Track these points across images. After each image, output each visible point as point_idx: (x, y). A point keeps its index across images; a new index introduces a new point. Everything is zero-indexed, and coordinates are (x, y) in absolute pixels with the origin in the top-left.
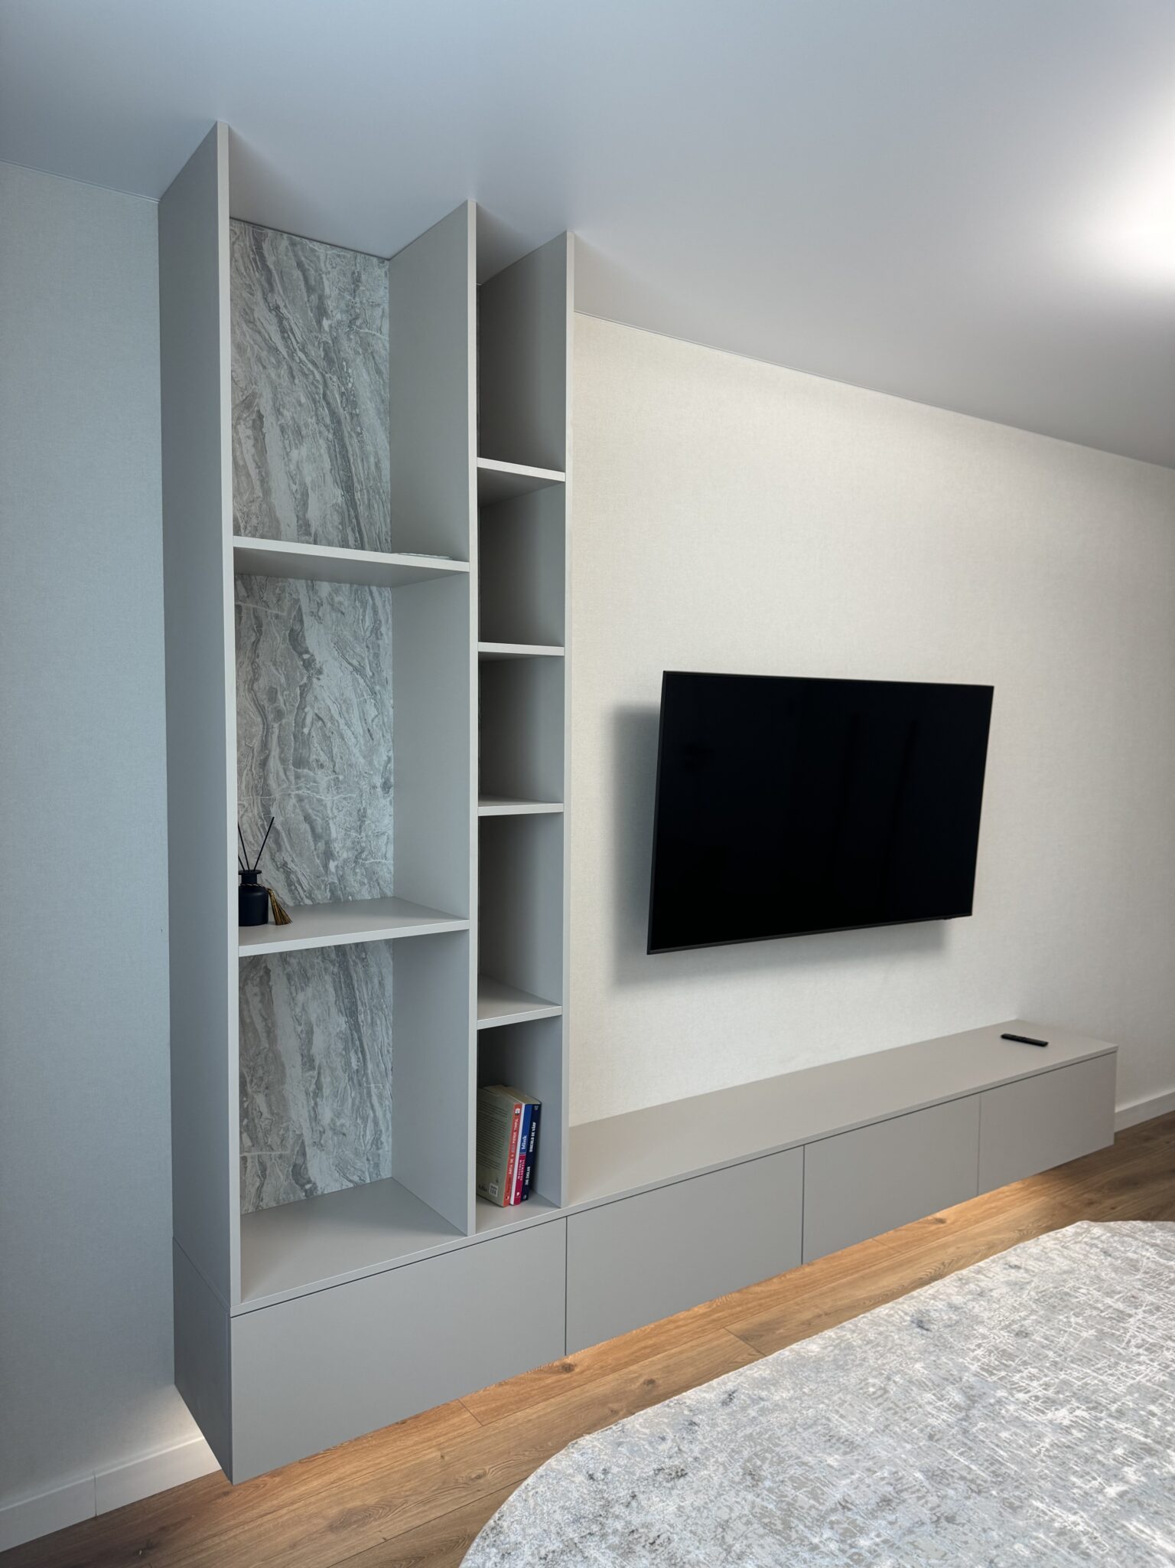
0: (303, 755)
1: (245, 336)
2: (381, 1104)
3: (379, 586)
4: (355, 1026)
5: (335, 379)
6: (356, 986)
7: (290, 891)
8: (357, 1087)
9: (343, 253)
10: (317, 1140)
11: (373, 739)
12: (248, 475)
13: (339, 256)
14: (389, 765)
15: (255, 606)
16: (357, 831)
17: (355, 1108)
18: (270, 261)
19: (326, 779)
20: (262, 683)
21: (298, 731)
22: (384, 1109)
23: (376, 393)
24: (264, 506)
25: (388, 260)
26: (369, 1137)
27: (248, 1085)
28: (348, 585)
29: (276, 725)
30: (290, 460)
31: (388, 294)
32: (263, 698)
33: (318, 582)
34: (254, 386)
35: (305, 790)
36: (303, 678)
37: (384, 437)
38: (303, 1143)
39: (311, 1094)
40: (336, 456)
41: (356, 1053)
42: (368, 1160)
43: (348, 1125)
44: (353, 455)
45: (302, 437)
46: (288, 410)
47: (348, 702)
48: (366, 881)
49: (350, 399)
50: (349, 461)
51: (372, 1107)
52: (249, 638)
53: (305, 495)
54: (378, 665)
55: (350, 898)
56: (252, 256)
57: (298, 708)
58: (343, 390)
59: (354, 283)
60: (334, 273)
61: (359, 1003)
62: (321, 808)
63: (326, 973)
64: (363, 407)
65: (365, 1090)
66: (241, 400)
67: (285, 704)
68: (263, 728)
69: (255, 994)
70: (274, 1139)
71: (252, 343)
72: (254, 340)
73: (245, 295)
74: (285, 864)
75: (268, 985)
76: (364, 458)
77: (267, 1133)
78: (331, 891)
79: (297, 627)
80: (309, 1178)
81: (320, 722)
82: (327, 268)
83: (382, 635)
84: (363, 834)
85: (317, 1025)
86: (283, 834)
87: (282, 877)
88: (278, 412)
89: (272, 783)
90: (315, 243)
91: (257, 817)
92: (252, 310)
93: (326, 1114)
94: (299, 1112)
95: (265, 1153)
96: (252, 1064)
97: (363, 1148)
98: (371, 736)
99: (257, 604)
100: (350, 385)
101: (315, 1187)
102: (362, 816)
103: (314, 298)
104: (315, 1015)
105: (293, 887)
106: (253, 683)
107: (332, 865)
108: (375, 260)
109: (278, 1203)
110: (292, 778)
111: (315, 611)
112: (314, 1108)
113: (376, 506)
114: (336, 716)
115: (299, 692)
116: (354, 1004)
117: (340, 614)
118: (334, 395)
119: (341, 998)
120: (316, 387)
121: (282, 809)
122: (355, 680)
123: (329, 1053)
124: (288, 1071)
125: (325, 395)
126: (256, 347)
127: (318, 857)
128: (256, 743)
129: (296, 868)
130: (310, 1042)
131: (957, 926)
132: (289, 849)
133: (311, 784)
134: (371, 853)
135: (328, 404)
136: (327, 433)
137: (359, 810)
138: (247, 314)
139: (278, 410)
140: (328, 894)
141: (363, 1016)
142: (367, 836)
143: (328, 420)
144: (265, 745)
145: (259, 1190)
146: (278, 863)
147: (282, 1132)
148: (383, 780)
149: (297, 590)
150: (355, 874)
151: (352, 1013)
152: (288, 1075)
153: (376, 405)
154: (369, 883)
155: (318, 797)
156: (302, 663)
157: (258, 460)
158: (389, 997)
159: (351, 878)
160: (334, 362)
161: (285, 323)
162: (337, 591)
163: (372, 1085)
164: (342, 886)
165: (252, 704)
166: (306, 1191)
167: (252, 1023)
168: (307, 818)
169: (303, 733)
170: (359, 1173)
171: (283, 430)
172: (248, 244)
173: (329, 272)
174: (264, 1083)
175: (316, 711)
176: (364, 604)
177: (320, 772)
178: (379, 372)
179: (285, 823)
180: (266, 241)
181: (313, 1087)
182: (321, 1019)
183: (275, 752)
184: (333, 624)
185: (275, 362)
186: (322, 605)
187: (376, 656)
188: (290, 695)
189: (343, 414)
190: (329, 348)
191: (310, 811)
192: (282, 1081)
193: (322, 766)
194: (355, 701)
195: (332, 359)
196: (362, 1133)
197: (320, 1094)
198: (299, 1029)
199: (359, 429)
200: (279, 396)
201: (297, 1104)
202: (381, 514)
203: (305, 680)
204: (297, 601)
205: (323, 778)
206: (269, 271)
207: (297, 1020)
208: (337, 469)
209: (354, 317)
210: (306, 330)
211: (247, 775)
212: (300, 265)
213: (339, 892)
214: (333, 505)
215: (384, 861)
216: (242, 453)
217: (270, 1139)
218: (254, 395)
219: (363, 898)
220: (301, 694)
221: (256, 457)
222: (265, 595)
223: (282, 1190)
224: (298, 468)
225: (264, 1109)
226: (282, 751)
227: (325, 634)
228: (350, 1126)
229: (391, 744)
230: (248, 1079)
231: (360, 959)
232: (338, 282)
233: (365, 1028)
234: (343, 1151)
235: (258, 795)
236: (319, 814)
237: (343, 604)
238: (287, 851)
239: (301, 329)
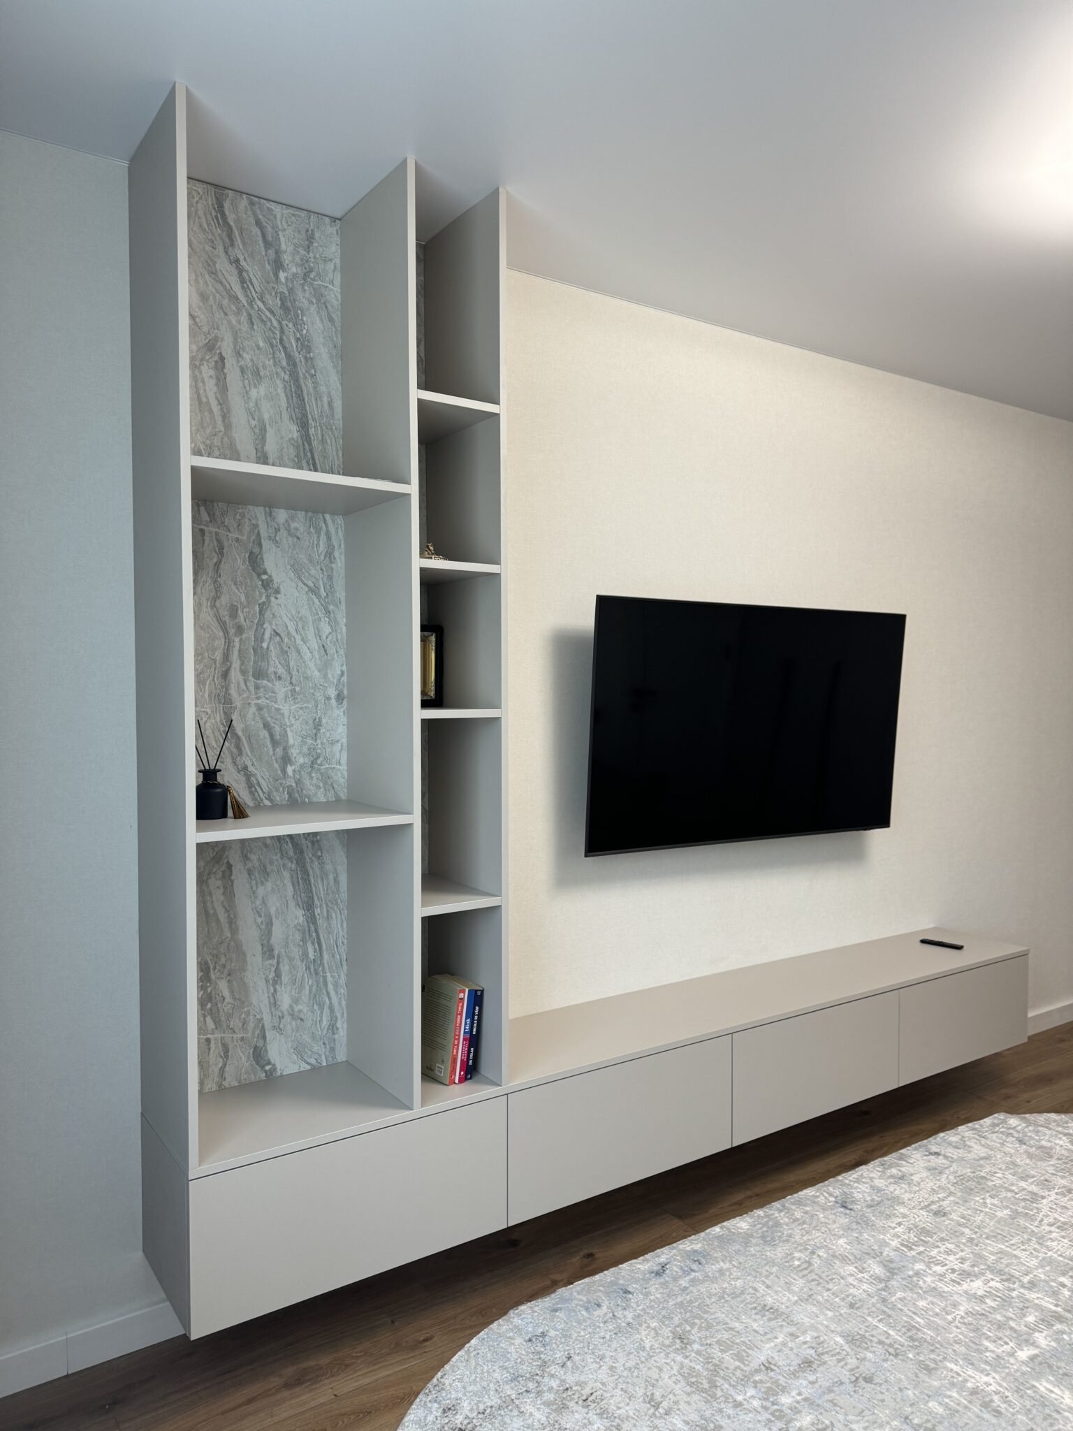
0: (262, 668)
1: (208, 285)
2: (337, 993)
3: (332, 514)
4: (312, 919)
5: (291, 325)
6: (313, 881)
7: (251, 792)
8: (314, 976)
9: (297, 213)
10: (277, 1024)
11: (327, 654)
12: (211, 411)
13: (293, 215)
14: (343, 679)
15: (217, 530)
16: (313, 738)
17: (312, 995)
18: (231, 219)
19: (284, 690)
20: (224, 600)
21: (258, 645)
22: (339, 996)
23: (328, 338)
24: (226, 439)
25: (340, 219)
26: (325, 1022)
27: (212, 972)
28: (303, 513)
29: (237, 640)
30: (249, 398)
31: (339, 251)
32: (225, 614)
33: (276, 510)
34: (216, 331)
35: (264, 700)
36: (261, 597)
37: (336, 379)
38: (263, 1026)
39: (271, 982)
40: (292, 395)
41: (313, 944)
42: (324, 1044)
43: (305, 1011)
44: (308, 395)
45: (261, 378)
46: (248, 353)
47: (304, 620)
48: (321, 785)
49: (305, 344)
50: (304, 400)
51: (328, 994)
52: (211, 559)
53: (263, 430)
54: (332, 587)
55: (307, 800)
56: (214, 214)
57: (257, 624)
58: (298, 336)
59: (308, 240)
60: (289, 231)
61: (316, 897)
62: (279, 716)
63: (284, 869)
64: (317, 351)
65: (321, 979)
66: (204, 342)
67: (245, 620)
68: (225, 642)
69: (218, 887)
70: (235, 1023)
71: (214, 291)
72: (216, 289)
73: (208, 248)
74: (246, 768)
75: (230, 879)
76: (318, 397)
77: (229, 1016)
78: (288, 793)
79: (256, 550)
80: (269, 1059)
81: (278, 638)
82: (283, 226)
83: (335, 558)
84: (319, 741)
85: (276, 917)
86: (244, 740)
87: (243, 779)
88: (238, 354)
89: (233, 692)
90: (272, 203)
91: (219, 723)
92: (215, 263)
93: (285, 1001)
94: (259, 997)
95: (227, 1035)
96: (215, 952)
97: (320, 1033)
98: (325, 651)
99: (219, 529)
100: (305, 332)
101: (274, 1069)
102: (318, 725)
103: (271, 252)
104: (274, 908)
105: (253, 789)
106: (215, 601)
107: (290, 769)
108: (327, 220)
109: (239, 1083)
110: (252, 688)
111: (273, 535)
112: (273, 994)
113: (329, 441)
114: (293, 632)
115: (258, 609)
116: (311, 898)
117: (295, 540)
118: (289, 340)
119: (299, 893)
120: (274, 333)
121: (243, 716)
122: (309, 599)
123: (287, 943)
124: (248, 958)
125: (281, 340)
126: (218, 295)
127: (277, 761)
128: (218, 655)
129: (256, 771)
130: (270, 933)
131: (876, 836)
132: (250, 754)
133: (270, 694)
134: (326, 759)
135: (284, 348)
136: (283, 374)
137: (315, 719)
138: (209, 265)
139: (239, 353)
140: (287, 796)
141: (319, 909)
142: (322, 743)
143: (284, 363)
144: (226, 657)
145: (222, 1069)
146: (239, 767)
147: (243, 1016)
148: (337, 692)
149: (256, 516)
150: (311, 778)
151: (309, 907)
152: (249, 963)
153: (329, 350)
154: (324, 787)
155: (276, 706)
156: (260, 583)
157: (219, 397)
158: (344, 892)
159: (307, 782)
160: (290, 310)
161: (245, 274)
162: (293, 518)
163: (328, 974)
164: (299, 789)
165: (214, 619)
166: (266, 1072)
167: (215, 914)
168: (266, 726)
169: (262, 647)
170: (316, 1056)
171: (243, 370)
172: (210, 203)
173: (285, 230)
174: (226, 970)
175: (274, 627)
176: (318, 531)
177: (278, 683)
178: (331, 320)
179: (245, 730)
180: (227, 202)
181: (272, 974)
182: (280, 911)
183: (236, 664)
184: (289, 548)
185: (235, 310)
186: (279, 530)
187: (330, 578)
188: (249, 612)
189: (298, 357)
190: (285, 297)
191: (269, 719)
192: (243, 969)
193: (280, 678)
194: (310, 619)
195: (288, 307)
196: (319, 1019)
197: (279, 981)
198: (259, 920)
199: (313, 372)
200: (239, 340)
201: (257, 991)
202: (334, 448)
203: (264, 599)
204: (256, 526)
205: (281, 689)
206: (230, 228)
207: (258, 912)
208: (292, 406)
209: (308, 270)
210: (264, 281)
211: (210, 684)
212: (258, 223)
213: (297, 795)
214: (290, 440)
215: (338, 766)
216: (205, 390)
217: (232, 1023)
218: (216, 339)
219: (318, 800)
220: (260, 612)
221: (218, 395)
222: (226, 520)
223: (243, 1070)
224: (257, 405)
225: (226, 993)
226: (242, 663)
227: (282, 557)
228: (307, 1013)
229: (344, 659)
230: (211, 967)
231: (316, 857)
232: (293, 239)
233: (320, 921)
234: (301, 1035)
235: (220, 703)
236: (277, 722)
237: (299, 530)
238: (247, 755)
239: (259, 280)
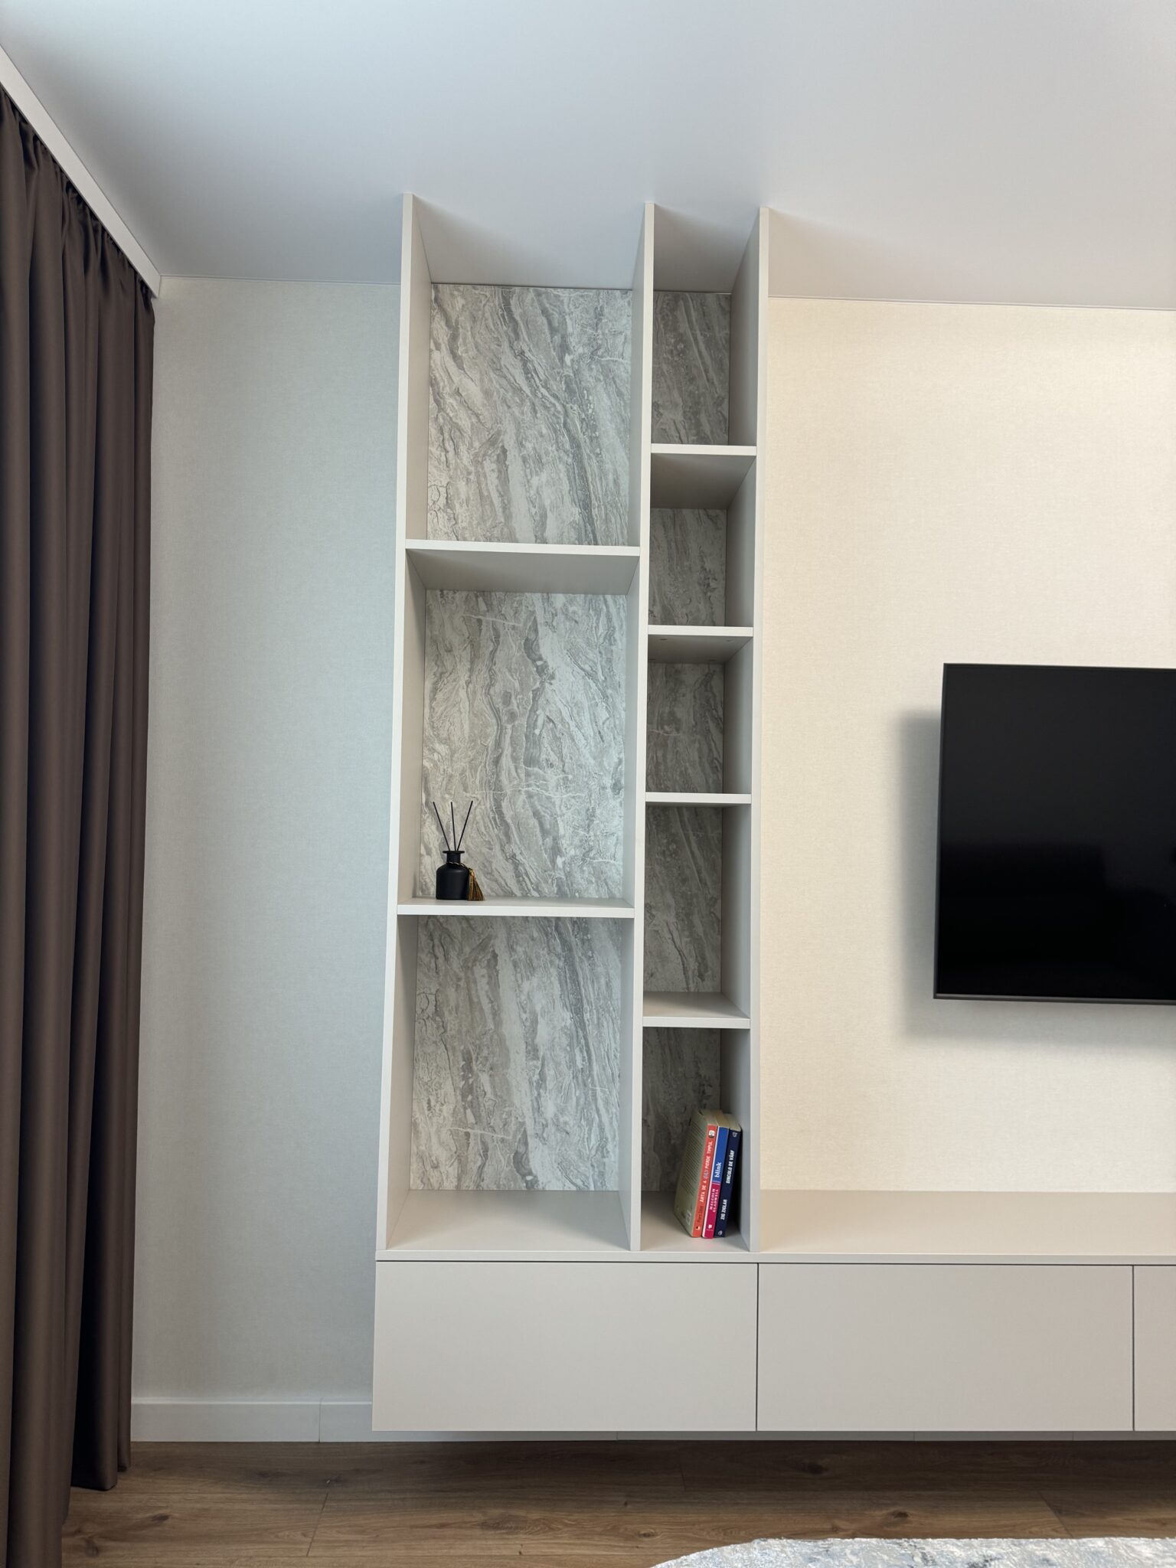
0: (534, 754)
1: (492, 382)
2: (607, 1111)
3: (614, 594)
4: (581, 1024)
5: (575, 407)
6: (582, 983)
7: (518, 882)
8: (582, 1086)
9: (586, 293)
10: (540, 1132)
11: (603, 741)
12: (492, 504)
13: (582, 296)
14: (620, 767)
15: (494, 619)
16: (585, 829)
17: (579, 1108)
18: (517, 313)
19: (555, 778)
20: (498, 688)
21: (530, 732)
22: (611, 1116)
23: (615, 414)
24: (506, 530)
25: (631, 290)
26: (594, 1142)
27: (474, 1063)
28: (583, 595)
29: (509, 726)
30: (530, 487)
31: (630, 322)
32: (498, 702)
33: (553, 595)
34: (499, 425)
35: (534, 787)
36: (535, 683)
37: (623, 454)
38: (525, 1131)
39: (535, 1084)
40: (575, 478)
41: (581, 1051)
42: (592, 1166)
43: (571, 1124)
44: (592, 475)
45: (543, 465)
46: (530, 442)
47: (580, 705)
48: (594, 880)
49: (591, 424)
50: (587, 481)
51: (598, 1111)
52: (487, 648)
53: (544, 516)
54: (611, 670)
55: (577, 894)
56: (500, 313)
57: (530, 711)
58: (583, 416)
59: (596, 318)
60: (577, 313)
61: (585, 1001)
62: (550, 805)
63: (551, 965)
64: (603, 429)
65: (590, 1092)
66: (487, 438)
67: (518, 707)
68: (498, 729)
69: (483, 976)
70: (497, 1121)
71: (498, 387)
72: (500, 385)
73: (494, 347)
74: (514, 856)
75: (495, 968)
76: (603, 474)
77: (490, 1113)
78: (557, 885)
79: (532, 637)
80: (531, 1169)
81: (551, 724)
82: (570, 310)
83: (615, 640)
84: (592, 833)
85: (542, 1016)
86: (513, 828)
87: (511, 867)
88: (521, 445)
89: (504, 778)
90: (559, 290)
91: (489, 810)
92: (499, 359)
93: (550, 1109)
94: (522, 1098)
95: (488, 1133)
96: (477, 1042)
97: (588, 1152)
98: (602, 738)
99: (496, 617)
100: (590, 411)
101: (535, 1181)
102: (591, 816)
103: (557, 338)
104: (540, 1006)
105: (521, 879)
106: (490, 688)
107: (559, 861)
108: (618, 293)
109: (498, 1187)
110: (523, 776)
111: (550, 621)
112: (536, 1099)
113: (613, 520)
114: (568, 719)
115: (531, 695)
116: (580, 1001)
117: (573, 623)
118: (574, 422)
119: (566, 993)
120: (558, 418)
121: (513, 803)
122: (586, 684)
123: (553, 1046)
124: (512, 1056)
125: (565, 424)
126: (502, 391)
127: (546, 852)
128: (490, 742)
129: (524, 860)
130: (534, 1031)
132: (518, 842)
133: (541, 782)
134: (599, 852)
135: (568, 431)
136: (566, 458)
137: (588, 810)
138: (494, 363)
139: (521, 443)
140: (556, 889)
141: (588, 1014)
142: (595, 835)
143: (567, 446)
144: (498, 744)
145: (481, 1168)
146: (508, 854)
147: (504, 1116)
148: (614, 781)
149: (533, 603)
150: (583, 871)
151: (577, 1010)
152: (512, 1060)
153: (616, 426)
154: (597, 882)
155: (547, 794)
156: (535, 669)
157: (500, 489)
158: (617, 1000)
159: (578, 876)
160: (575, 393)
161: (529, 365)
162: (571, 602)
163: (598, 1088)
164: (569, 882)
165: (488, 707)
166: (527, 1182)
167: (479, 1003)
168: (536, 814)
169: (534, 733)
170: (583, 1178)
171: (524, 460)
172: (497, 303)
173: (572, 313)
174: (488, 1063)
175: (548, 714)
176: (598, 613)
177: (549, 771)
178: (620, 394)
179: (515, 817)
180: (514, 298)
181: (536, 1077)
182: (546, 1010)
183: (507, 751)
184: (566, 633)
185: (518, 401)
186: (557, 615)
187: (609, 661)
188: (523, 699)
189: (582, 438)
190: (570, 380)
191: (539, 807)
192: (506, 1064)
193: (552, 766)
194: (586, 704)
195: (574, 390)
196: (586, 1136)
197: (543, 1086)
198: (524, 1016)
199: (598, 451)
200: (522, 431)
201: (520, 1091)
202: (619, 526)
203: (538, 685)
204: (533, 612)
205: (552, 777)
206: (516, 322)
207: (522, 1007)
208: (575, 489)
209: (595, 348)
210: (549, 368)
211: (481, 771)
212: (544, 312)
213: (566, 888)
215: (612, 862)
216: (487, 484)
217: (492, 1120)
218: (499, 433)
219: (590, 896)
220: (534, 699)
221: (499, 488)
222: (504, 609)
223: (503, 1175)
224: (538, 492)
225: (488, 1088)
226: (514, 750)
227: (559, 642)
228: (573, 1126)
229: (622, 746)
230: (474, 1057)
231: (586, 957)
232: (581, 320)
233: (590, 1027)
234: (566, 1150)
235: (490, 789)
236: (548, 811)
237: (577, 614)
238: (516, 843)
239: (544, 368)
